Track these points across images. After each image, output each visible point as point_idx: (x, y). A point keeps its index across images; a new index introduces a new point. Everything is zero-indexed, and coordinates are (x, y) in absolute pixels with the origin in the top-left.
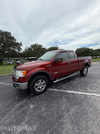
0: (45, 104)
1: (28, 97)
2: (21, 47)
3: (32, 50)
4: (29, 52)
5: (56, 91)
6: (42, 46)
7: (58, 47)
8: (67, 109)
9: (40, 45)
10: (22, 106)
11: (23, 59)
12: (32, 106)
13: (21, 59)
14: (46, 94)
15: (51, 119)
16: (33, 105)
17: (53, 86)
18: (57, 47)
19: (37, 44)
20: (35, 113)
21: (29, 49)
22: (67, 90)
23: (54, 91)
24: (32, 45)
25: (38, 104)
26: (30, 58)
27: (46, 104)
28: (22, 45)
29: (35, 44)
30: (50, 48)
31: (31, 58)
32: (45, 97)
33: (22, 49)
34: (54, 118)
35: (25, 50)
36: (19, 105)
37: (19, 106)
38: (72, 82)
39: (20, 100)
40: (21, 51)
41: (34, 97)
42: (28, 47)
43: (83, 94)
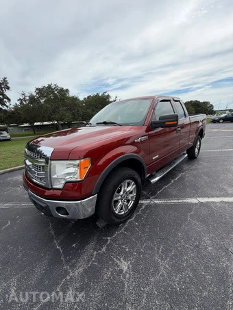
0: (158, 249)
1: (95, 238)
2: (7, 93)
3: (42, 101)
4: (34, 108)
5: (161, 204)
6: (67, 90)
7: (108, 96)
8: (221, 248)
9: (62, 90)
10: (93, 274)
11: (16, 129)
12: (124, 266)
13: (9, 128)
14: (140, 216)
15: (205, 294)
16: (125, 259)
17: (145, 193)
18: (106, 94)
19: (53, 87)
20: (147, 284)
21: (32, 99)
22: (184, 197)
23: (156, 205)
24: (40, 87)
25: (139, 253)
26: (36, 124)
27: (159, 246)
28: (8, 88)
29: (47, 86)
30: (88, 97)
31: (39, 123)
32: (144, 226)
33: (9, 100)
34: (210, 285)
35: (18, 103)
36: (81, 270)
37: (82, 276)
38: (180, 175)
39: (77, 254)
40: (8, 104)
41: (114, 233)
42: (27, 94)
43: (226, 203)
